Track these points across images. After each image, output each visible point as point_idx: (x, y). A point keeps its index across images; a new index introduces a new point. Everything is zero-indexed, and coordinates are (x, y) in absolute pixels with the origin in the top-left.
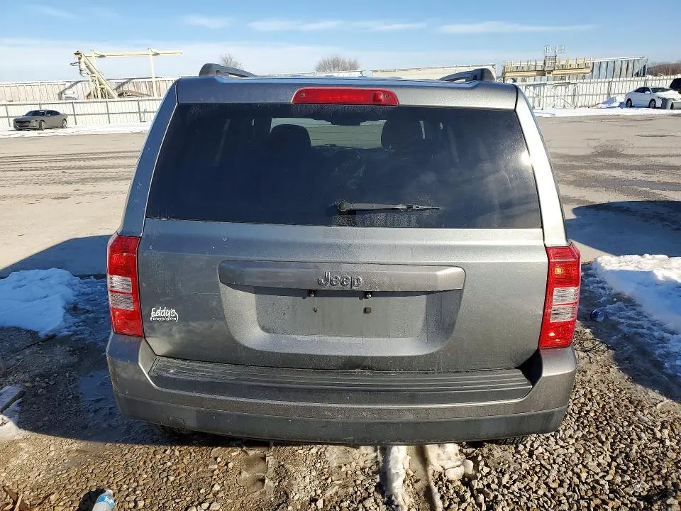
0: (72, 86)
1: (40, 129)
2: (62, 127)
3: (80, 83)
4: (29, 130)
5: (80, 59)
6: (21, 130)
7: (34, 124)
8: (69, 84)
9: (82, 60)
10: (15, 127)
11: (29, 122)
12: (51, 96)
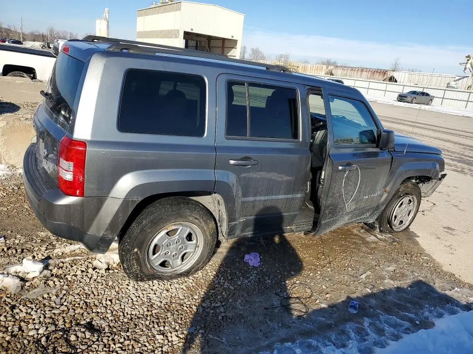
0: (460, 79)
1: (411, 102)
2: (427, 104)
3: (466, 78)
4: (404, 102)
5: (468, 60)
6: (400, 101)
7: (409, 99)
8: (458, 78)
9: (470, 62)
10: (397, 99)
11: (406, 97)
12: (442, 85)
